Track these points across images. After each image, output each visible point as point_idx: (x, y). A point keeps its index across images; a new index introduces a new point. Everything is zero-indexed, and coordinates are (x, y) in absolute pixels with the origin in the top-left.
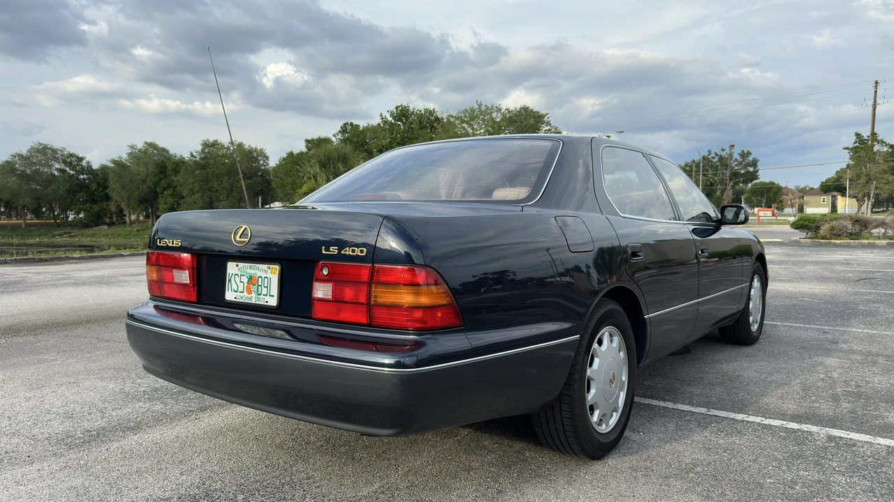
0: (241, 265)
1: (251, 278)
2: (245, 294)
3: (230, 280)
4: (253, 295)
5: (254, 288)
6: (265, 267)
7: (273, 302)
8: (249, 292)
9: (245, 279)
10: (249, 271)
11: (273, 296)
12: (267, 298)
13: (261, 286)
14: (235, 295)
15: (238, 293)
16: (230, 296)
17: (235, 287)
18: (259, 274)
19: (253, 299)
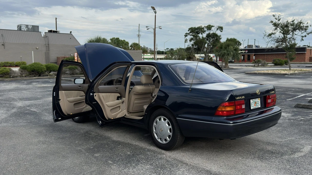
1: (255, 102)
3: (251, 104)
4: (256, 106)
6: (257, 99)
7: (260, 106)
9: (254, 103)
13: (257, 103)
15: (253, 107)
16: (252, 108)
17: (252, 106)
18: (257, 101)
19: (256, 107)
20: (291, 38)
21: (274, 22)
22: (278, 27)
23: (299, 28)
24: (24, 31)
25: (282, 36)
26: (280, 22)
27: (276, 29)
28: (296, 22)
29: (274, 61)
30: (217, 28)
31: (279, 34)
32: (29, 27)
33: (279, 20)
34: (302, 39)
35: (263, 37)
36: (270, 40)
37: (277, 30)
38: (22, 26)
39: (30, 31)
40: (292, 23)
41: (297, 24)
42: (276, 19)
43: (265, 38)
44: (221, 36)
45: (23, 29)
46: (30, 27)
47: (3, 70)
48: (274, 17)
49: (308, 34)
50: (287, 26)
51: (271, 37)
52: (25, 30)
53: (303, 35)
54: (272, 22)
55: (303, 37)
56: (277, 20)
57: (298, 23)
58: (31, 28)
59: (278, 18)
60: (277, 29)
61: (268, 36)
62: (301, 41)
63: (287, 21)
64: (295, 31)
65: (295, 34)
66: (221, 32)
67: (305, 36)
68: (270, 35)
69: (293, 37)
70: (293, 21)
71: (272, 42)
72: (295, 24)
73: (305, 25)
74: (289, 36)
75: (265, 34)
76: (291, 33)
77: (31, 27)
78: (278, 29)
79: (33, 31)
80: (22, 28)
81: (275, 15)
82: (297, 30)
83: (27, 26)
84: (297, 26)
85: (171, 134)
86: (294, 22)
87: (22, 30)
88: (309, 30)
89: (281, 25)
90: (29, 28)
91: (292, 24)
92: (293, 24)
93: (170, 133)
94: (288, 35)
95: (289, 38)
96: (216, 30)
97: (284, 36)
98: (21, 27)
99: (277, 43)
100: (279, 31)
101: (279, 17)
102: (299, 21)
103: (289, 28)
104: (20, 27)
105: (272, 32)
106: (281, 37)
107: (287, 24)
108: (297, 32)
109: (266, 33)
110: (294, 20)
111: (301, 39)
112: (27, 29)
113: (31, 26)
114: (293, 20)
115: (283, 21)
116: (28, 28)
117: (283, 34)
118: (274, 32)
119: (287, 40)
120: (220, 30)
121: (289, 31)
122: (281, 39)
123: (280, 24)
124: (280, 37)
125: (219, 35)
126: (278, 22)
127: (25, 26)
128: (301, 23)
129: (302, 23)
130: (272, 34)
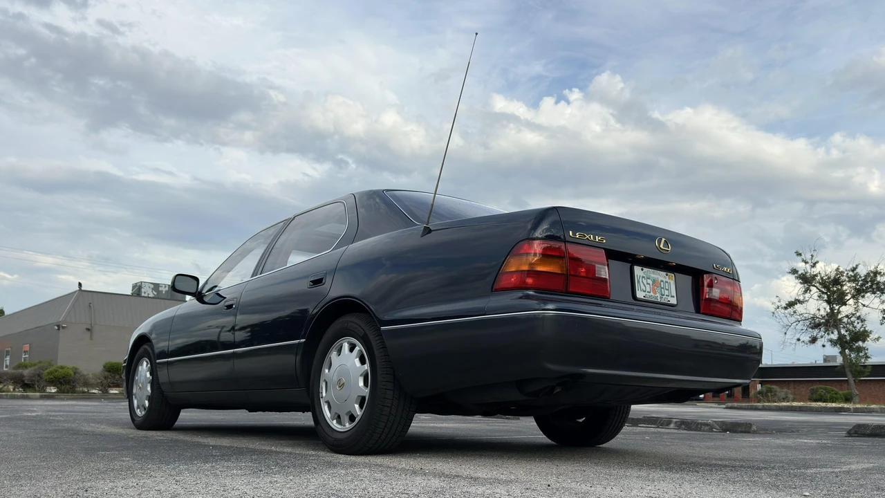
0: (645, 269)
1: (654, 281)
2: (652, 294)
3: (638, 281)
5: (658, 290)
7: (673, 301)
8: (655, 293)
9: (650, 282)
10: (652, 275)
11: (673, 297)
12: (669, 298)
13: (663, 288)
14: (644, 294)
15: (647, 293)
16: (640, 294)
17: (643, 288)
18: (660, 278)
19: (659, 298)
20: (853, 314)
21: (800, 273)
22: (814, 286)
23: (871, 286)
24: (149, 297)
25: (824, 308)
26: (815, 271)
27: (807, 290)
28: (862, 271)
29: (813, 391)
31: (816, 305)
32: (160, 289)
33: (814, 265)
35: (773, 313)
36: (793, 319)
37: (812, 293)
38: (143, 285)
39: (163, 297)
40: (851, 273)
41: (865, 276)
42: (806, 263)
43: (777, 315)
45: (145, 293)
46: (164, 289)
47: (56, 371)
48: (799, 258)
50: (836, 281)
51: (795, 312)
52: (151, 295)
54: (794, 271)
56: (808, 266)
57: (868, 274)
58: (166, 291)
59: (812, 258)
60: (810, 291)
61: (786, 308)
62: (882, 324)
63: (838, 269)
64: (863, 297)
65: (864, 306)
68: (791, 304)
69: (858, 314)
70: (854, 270)
71: (800, 326)
72: (860, 277)
74: (845, 310)
75: (779, 304)
76: (851, 302)
77: (167, 289)
78: (814, 289)
79: (169, 297)
80: (143, 290)
81: (800, 252)
82: (867, 292)
83: (156, 286)
84: (867, 282)
85: (366, 392)
86: (858, 270)
87: (143, 294)
89: (822, 278)
90: (162, 291)
91: (851, 275)
92: (855, 276)
93: (364, 388)
94: (844, 307)
95: (847, 316)
97: (832, 309)
98: (140, 288)
99: (812, 328)
100: (816, 296)
101: (812, 256)
102: (872, 268)
103: (845, 288)
104: (138, 289)
105: (797, 298)
106: (823, 313)
107: (837, 274)
108: (868, 299)
109: (779, 301)
110: (857, 266)
111: (881, 318)
112: (156, 293)
113: (165, 287)
114: (855, 266)
115: (825, 268)
116: (159, 292)
117: (829, 302)
118: (801, 298)
119: (840, 320)
121: (843, 294)
122: (823, 317)
123: (816, 275)
124: (819, 310)
126: (812, 269)
127: (152, 286)
128: (876, 273)
129: (880, 273)
130: (797, 301)
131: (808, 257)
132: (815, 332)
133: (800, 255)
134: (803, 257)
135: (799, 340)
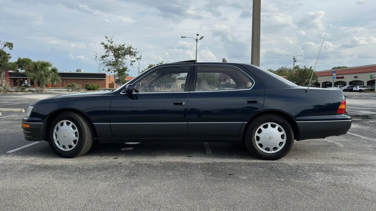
21: (105, 44)
22: (110, 50)
23: (129, 52)
25: (114, 59)
27: (108, 51)
28: (126, 47)
29: (86, 85)
30: (5, 44)
31: (111, 57)
33: (112, 43)
34: (132, 64)
36: (103, 62)
41: (127, 49)
42: (109, 41)
44: (10, 55)
48: (107, 39)
49: (138, 59)
50: (119, 50)
53: (133, 60)
54: (103, 44)
55: (132, 61)
56: (109, 43)
61: (102, 58)
63: (120, 45)
65: (125, 59)
66: (11, 49)
67: (134, 61)
70: (123, 46)
71: (104, 65)
72: (125, 49)
73: (134, 51)
74: (120, 60)
75: (96, 55)
76: (122, 57)
82: (127, 54)
84: (127, 51)
86: (125, 46)
88: (138, 56)
95: (120, 62)
96: (3, 46)
97: (116, 60)
100: (111, 54)
101: (111, 39)
102: (129, 46)
105: (105, 54)
106: (113, 61)
108: (127, 57)
110: (125, 44)
115: (117, 44)
117: (116, 57)
119: (118, 63)
120: (9, 47)
122: (113, 63)
123: (112, 46)
125: (7, 53)
128: (130, 48)
129: (132, 48)
130: (106, 56)
131: (109, 39)
132: (110, 67)
133: (107, 38)
134: (108, 39)
135: (104, 70)
